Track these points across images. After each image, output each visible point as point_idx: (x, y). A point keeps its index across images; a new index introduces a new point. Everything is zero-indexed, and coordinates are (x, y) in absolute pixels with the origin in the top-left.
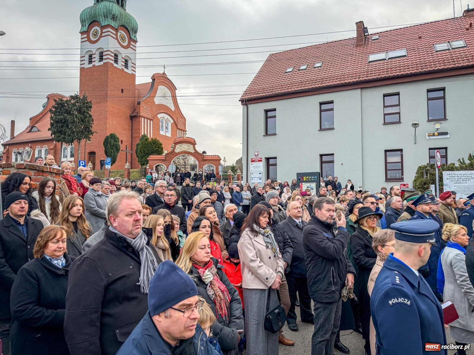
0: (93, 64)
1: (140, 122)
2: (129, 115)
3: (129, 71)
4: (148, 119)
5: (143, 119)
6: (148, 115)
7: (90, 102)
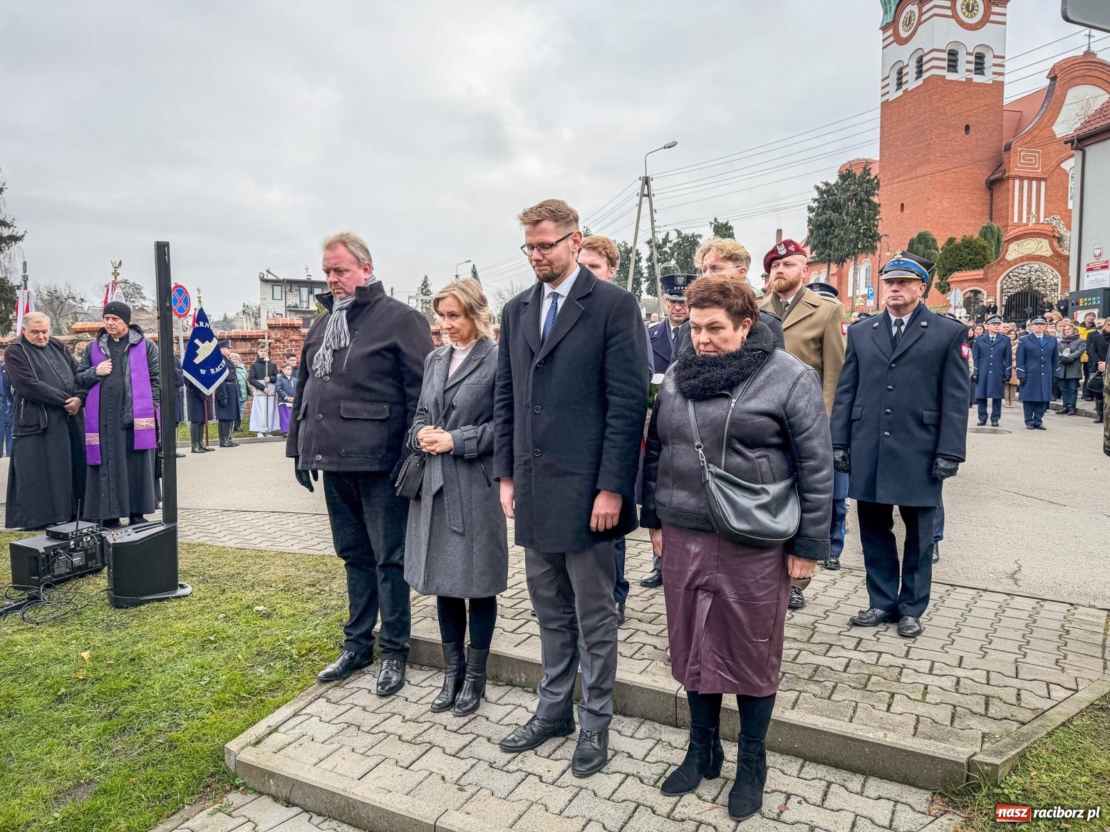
0: (904, 87)
1: (1008, 190)
2: (985, 179)
3: (986, 79)
4: (1031, 179)
5: (1017, 182)
6: (1035, 169)
7: (876, 177)
